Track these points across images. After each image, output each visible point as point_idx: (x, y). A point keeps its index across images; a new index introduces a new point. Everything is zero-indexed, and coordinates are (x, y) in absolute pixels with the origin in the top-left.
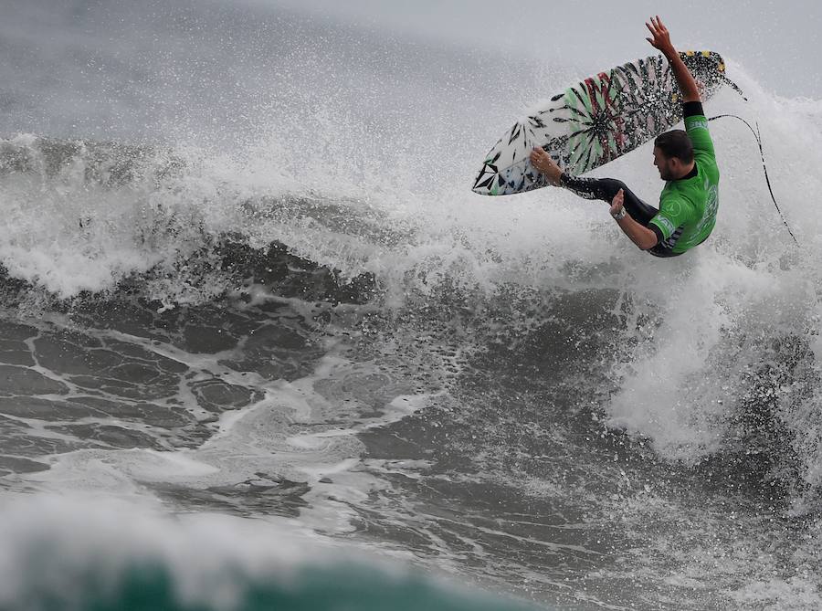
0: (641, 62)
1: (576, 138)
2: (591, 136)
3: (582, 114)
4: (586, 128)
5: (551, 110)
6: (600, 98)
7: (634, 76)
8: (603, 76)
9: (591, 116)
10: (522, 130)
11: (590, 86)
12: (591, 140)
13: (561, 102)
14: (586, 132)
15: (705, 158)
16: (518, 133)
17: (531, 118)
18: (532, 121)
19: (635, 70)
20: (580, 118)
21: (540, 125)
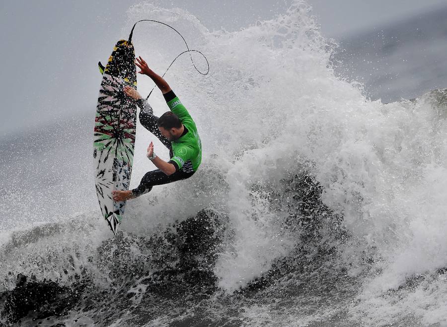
0: (102, 91)
1: (118, 153)
2: (121, 143)
3: (109, 143)
4: (116, 144)
5: (100, 161)
6: (107, 127)
7: (106, 100)
8: (97, 119)
9: (112, 138)
10: (100, 185)
11: (99, 130)
12: (123, 143)
13: (98, 153)
14: (118, 145)
15: (187, 119)
16: (101, 188)
17: (98, 176)
18: (99, 176)
19: (104, 98)
20: (110, 146)
21: (102, 172)
